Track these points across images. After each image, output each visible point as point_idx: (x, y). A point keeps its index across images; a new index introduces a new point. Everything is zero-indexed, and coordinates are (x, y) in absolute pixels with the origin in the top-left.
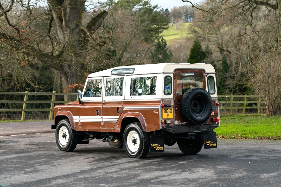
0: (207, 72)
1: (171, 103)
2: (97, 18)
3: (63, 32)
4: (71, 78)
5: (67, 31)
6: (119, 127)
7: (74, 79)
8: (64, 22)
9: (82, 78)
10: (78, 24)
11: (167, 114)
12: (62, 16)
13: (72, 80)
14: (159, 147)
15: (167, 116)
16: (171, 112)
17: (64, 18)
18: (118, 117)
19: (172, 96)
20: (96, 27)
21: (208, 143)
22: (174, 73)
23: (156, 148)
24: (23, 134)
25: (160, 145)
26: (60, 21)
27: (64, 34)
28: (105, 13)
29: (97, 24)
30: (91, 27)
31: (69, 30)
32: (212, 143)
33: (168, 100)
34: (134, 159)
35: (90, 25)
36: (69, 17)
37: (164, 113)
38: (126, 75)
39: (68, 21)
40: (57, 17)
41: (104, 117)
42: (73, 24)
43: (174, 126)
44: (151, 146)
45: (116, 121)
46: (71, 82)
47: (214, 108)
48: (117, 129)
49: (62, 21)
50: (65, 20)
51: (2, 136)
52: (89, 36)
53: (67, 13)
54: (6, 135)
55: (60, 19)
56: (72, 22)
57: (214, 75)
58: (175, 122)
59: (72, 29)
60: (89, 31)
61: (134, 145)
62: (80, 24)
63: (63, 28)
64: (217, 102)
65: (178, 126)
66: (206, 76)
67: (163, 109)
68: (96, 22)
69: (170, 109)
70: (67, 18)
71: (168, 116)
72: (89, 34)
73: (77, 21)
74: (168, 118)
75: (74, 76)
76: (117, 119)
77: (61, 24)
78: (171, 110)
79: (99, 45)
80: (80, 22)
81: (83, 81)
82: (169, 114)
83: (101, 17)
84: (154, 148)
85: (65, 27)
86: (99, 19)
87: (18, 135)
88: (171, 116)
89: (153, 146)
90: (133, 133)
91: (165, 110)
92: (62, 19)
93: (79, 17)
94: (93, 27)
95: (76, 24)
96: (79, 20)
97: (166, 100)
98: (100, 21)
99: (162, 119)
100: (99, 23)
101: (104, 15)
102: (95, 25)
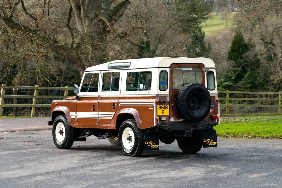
0: (206, 67)
1: (167, 99)
2: (119, 7)
3: (81, 22)
5: (86, 22)
6: (114, 124)
8: (82, 12)
10: (97, 14)
11: (162, 111)
12: (80, 5)
14: (154, 145)
15: (162, 112)
16: (166, 108)
17: (82, 7)
18: (114, 113)
19: (167, 92)
20: (117, 17)
21: (208, 142)
22: (170, 68)
23: (151, 146)
24: (26, 130)
25: (155, 143)
26: (78, 10)
27: (82, 24)
28: (127, 2)
29: (119, 14)
30: (112, 17)
31: (88, 19)
32: (212, 142)
33: (163, 96)
34: (128, 157)
35: (110, 15)
36: (88, 6)
37: (159, 109)
38: (123, 70)
39: (87, 11)
41: (100, 113)
42: (92, 13)
43: (170, 123)
44: (145, 144)
45: (112, 117)
47: (214, 105)
48: (113, 126)
49: (81, 11)
50: (83, 9)
51: (3, 133)
52: (109, 27)
53: (86, 2)
54: (7, 132)
55: (79, 8)
56: (91, 11)
57: (214, 71)
58: (171, 119)
59: (91, 19)
60: (109, 21)
61: (129, 142)
62: (99, 14)
63: (81, 18)
64: (217, 99)
65: (174, 123)
66: (205, 71)
67: (158, 105)
68: (117, 12)
69: (165, 105)
70: (86, 7)
71: (164, 112)
72: (109, 25)
73: (96, 10)
76: (113, 116)
77: (79, 13)
78: (166, 107)
79: (120, 37)
80: (99, 11)
82: (164, 111)
83: (123, 6)
84: (149, 146)
85: (84, 17)
86: (120, 8)
87: (20, 132)
88: (167, 112)
89: (148, 143)
90: (129, 130)
91: (160, 107)
92: (80, 9)
93: (99, 7)
94: (114, 17)
95: (95, 14)
96: (98, 10)
97: (162, 96)
98: (122, 10)
99: (156, 115)
100: (120, 12)
101: (126, 4)
102: (116, 15)
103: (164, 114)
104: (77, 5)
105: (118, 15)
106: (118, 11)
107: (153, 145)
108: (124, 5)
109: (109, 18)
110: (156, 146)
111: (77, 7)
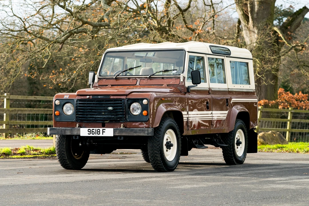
3: (250, 34)
4: (259, 92)
5: (255, 33)
7: (263, 95)
9: (273, 93)
12: (248, 14)
17: (251, 15)
20: (293, 27)
26: (246, 19)
28: (305, 10)
30: (287, 28)
31: (258, 30)
35: (285, 25)
36: (257, 14)
39: (256, 20)
40: (243, 14)
42: (262, 23)
50: (252, 18)
52: (283, 38)
53: (255, 9)
56: (261, 20)
60: (283, 32)
63: (249, 29)
70: (255, 15)
72: (283, 36)
73: (268, 19)
75: (263, 91)
77: (247, 23)
80: (271, 20)
81: (274, 97)
83: (300, 15)
85: (252, 27)
86: (297, 17)
92: (248, 17)
93: (270, 15)
94: (289, 27)
95: (265, 24)
96: (270, 18)
98: (299, 20)
100: (297, 22)
101: (304, 12)
102: (291, 25)
105: (294, 25)
106: (294, 20)
108: (302, 13)
109: (283, 29)
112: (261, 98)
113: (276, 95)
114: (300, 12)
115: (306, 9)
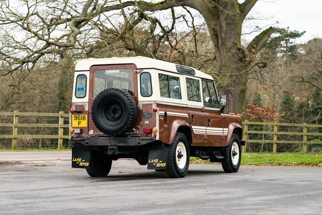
1: (85, 107)
2: (261, 36)
3: (219, 52)
7: (231, 108)
8: (220, 41)
9: (241, 107)
10: (235, 43)
11: (79, 122)
13: (228, 109)
15: (79, 124)
16: (84, 119)
17: (220, 35)
19: (86, 99)
20: (259, 46)
26: (216, 39)
29: (261, 43)
33: (80, 104)
35: (252, 44)
36: (225, 34)
37: (74, 119)
39: (224, 39)
40: (213, 34)
42: (230, 42)
43: (88, 137)
46: (227, 111)
50: (221, 38)
53: (223, 30)
55: (217, 37)
56: (229, 40)
58: (89, 132)
59: (229, 48)
60: (250, 51)
62: (238, 42)
63: (219, 48)
65: (94, 136)
67: (73, 116)
68: (259, 41)
69: (82, 115)
70: (223, 35)
71: (80, 124)
72: (248, 54)
73: (235, 39)
74: (79, 126)
75: (231, 104)
77: (217, 43)
78: (84, 117)
80: (238, 40)
81: (242, 110)
82: (81, 122)
83: (266, 35)
84: (77, 163)
85: (222, 46)
86: (263, 36)
88: (84, 124)
91: (75, 117)
93: (238, 35)
94: (255, 46)
95: (233, 43)
96: (237, 38)
97: (78, 104)
98: (265, 39)
99: (71, 127)
100: (263, 41)
101: (270, 32)
102: (258, 44)
103: (81, 126)
104: (214, 34)
106: (261, 39)
107: (82, 162)
108: (268, 33)
109: (250, 47)
110: (86, 164)
111: (215, 36)
112: (230, 111)
113: (243, 108)
114: (266, 32)
115: (272, 29)
